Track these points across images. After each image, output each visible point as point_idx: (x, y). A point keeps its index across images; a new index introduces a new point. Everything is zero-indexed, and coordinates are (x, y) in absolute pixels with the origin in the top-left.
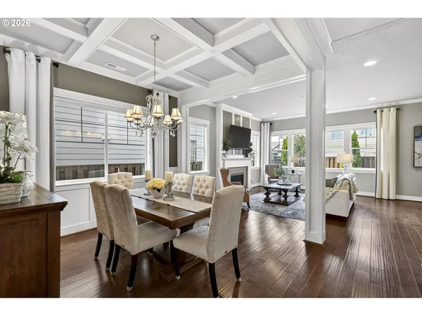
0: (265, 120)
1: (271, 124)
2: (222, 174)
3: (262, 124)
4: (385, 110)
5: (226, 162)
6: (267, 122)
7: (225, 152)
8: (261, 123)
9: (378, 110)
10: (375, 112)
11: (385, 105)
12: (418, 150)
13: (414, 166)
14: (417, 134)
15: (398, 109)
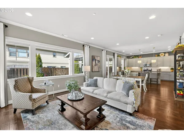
9: (85, 45)
12: (93, 65)
13: (92, 71)
14: (93, 59)
15: (89, 47)
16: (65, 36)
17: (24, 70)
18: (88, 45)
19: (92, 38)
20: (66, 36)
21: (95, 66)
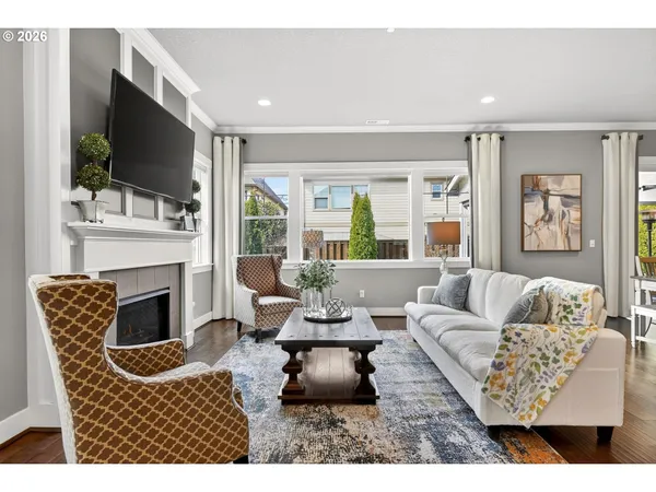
0: (226, 130)
1: (243, 142)
2: (55, 323)
3: (218, 140)
4: (484, 137)
5: (90, 246)
6: (232, 135)
7: (83, 194)
8: (214, 135)
9: (474, 137)
10: (468, 139)
11: (482, 127)
12: (529, 220)
13: (522, 250)
14: (527, 191)
15: (502, 139)
16: (379, 122)
17: (335, 245)
18: (490, 133)
19: (488, 100)
20: (383, 122)
21: (541, 224)
